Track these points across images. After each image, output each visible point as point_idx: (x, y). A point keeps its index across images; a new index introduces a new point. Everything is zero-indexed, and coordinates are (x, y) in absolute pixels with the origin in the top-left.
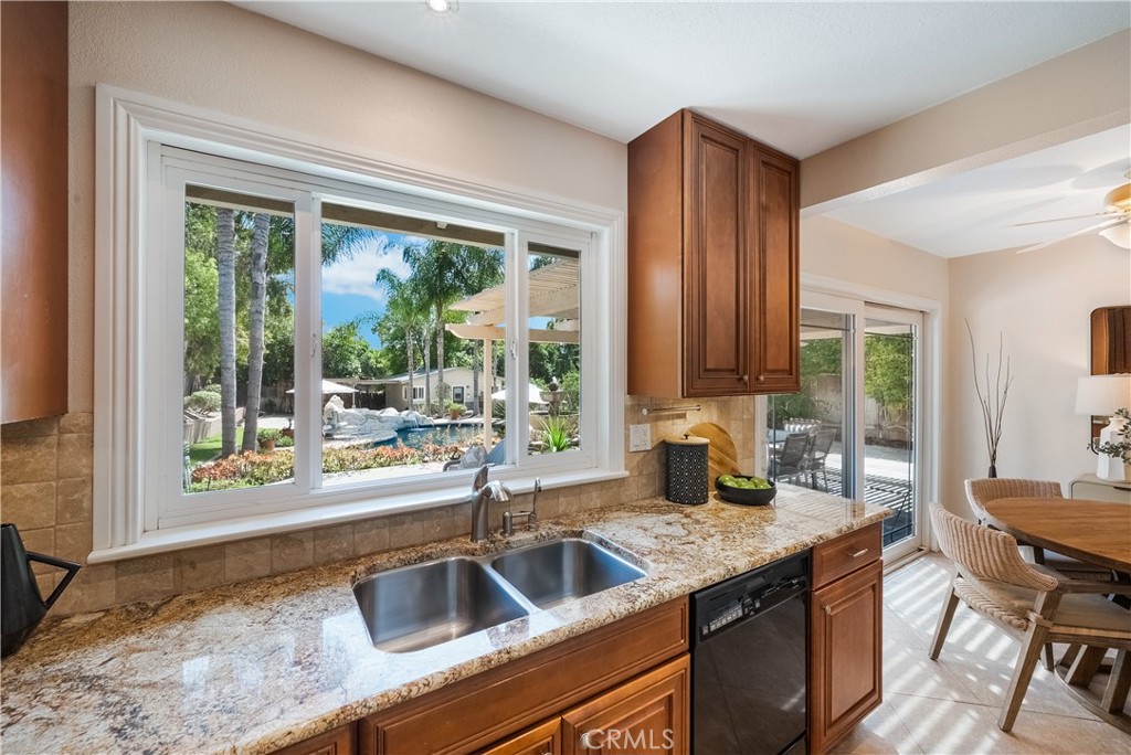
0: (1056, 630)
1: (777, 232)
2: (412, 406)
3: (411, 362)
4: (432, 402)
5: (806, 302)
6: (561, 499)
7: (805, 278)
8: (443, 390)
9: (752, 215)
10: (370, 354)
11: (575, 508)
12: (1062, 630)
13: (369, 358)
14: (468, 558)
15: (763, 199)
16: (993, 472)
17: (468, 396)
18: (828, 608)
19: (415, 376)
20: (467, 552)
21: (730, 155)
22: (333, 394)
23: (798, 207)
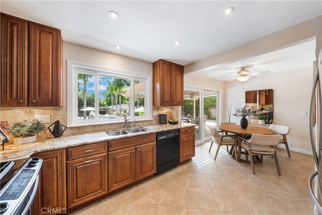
0: (222, 143)
1: (179, 78)
2: (113, 114)
3: (112, 103)
4: (118, 113)
5: (185, 89)
6: (140, 123)
7: (185, 85)
8: (121, 110)
9: (174, 76)
10: (101, 101)
11: (143, 125)
12: (224, 143)
13: (101, 102)
14: (123, 131)
15: (176, 73)
16: (229, 122)
17: (127, 112)
18: (182, 139)
19: (113, 106)
20: (123, 130)
21: (169, 66)
22: (91, 111)
23: (183, 74)
